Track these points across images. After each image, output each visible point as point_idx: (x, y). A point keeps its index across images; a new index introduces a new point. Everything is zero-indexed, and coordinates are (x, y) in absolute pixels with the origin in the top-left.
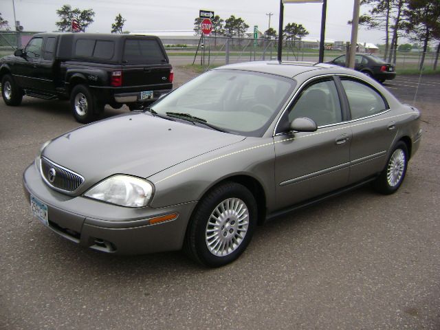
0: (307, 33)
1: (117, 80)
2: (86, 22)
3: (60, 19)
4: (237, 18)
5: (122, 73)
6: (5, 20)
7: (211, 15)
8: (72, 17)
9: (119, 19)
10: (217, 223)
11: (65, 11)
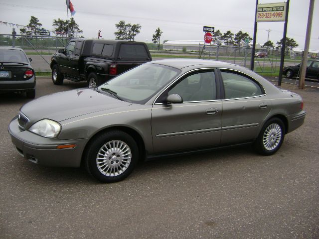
0: (297, 45)
1: (114, 70)
2: (135, 33)
3: (117, 30)
4: (244, 33)
5: (117, 66)
6: (80, 30)
7: (212, 30)
8: (125, 29)
9: (158, 31)
10: (106, 155)
11: (121, 25)
